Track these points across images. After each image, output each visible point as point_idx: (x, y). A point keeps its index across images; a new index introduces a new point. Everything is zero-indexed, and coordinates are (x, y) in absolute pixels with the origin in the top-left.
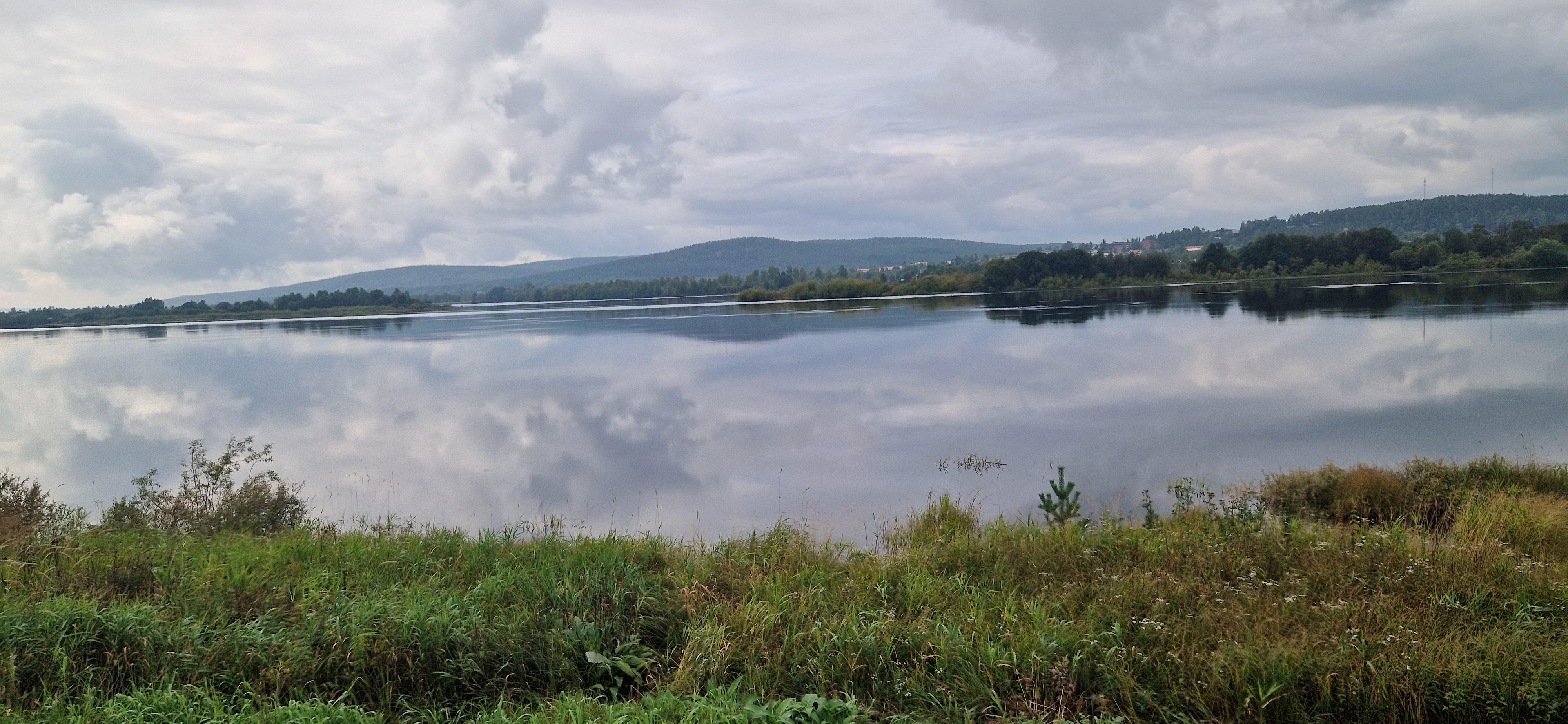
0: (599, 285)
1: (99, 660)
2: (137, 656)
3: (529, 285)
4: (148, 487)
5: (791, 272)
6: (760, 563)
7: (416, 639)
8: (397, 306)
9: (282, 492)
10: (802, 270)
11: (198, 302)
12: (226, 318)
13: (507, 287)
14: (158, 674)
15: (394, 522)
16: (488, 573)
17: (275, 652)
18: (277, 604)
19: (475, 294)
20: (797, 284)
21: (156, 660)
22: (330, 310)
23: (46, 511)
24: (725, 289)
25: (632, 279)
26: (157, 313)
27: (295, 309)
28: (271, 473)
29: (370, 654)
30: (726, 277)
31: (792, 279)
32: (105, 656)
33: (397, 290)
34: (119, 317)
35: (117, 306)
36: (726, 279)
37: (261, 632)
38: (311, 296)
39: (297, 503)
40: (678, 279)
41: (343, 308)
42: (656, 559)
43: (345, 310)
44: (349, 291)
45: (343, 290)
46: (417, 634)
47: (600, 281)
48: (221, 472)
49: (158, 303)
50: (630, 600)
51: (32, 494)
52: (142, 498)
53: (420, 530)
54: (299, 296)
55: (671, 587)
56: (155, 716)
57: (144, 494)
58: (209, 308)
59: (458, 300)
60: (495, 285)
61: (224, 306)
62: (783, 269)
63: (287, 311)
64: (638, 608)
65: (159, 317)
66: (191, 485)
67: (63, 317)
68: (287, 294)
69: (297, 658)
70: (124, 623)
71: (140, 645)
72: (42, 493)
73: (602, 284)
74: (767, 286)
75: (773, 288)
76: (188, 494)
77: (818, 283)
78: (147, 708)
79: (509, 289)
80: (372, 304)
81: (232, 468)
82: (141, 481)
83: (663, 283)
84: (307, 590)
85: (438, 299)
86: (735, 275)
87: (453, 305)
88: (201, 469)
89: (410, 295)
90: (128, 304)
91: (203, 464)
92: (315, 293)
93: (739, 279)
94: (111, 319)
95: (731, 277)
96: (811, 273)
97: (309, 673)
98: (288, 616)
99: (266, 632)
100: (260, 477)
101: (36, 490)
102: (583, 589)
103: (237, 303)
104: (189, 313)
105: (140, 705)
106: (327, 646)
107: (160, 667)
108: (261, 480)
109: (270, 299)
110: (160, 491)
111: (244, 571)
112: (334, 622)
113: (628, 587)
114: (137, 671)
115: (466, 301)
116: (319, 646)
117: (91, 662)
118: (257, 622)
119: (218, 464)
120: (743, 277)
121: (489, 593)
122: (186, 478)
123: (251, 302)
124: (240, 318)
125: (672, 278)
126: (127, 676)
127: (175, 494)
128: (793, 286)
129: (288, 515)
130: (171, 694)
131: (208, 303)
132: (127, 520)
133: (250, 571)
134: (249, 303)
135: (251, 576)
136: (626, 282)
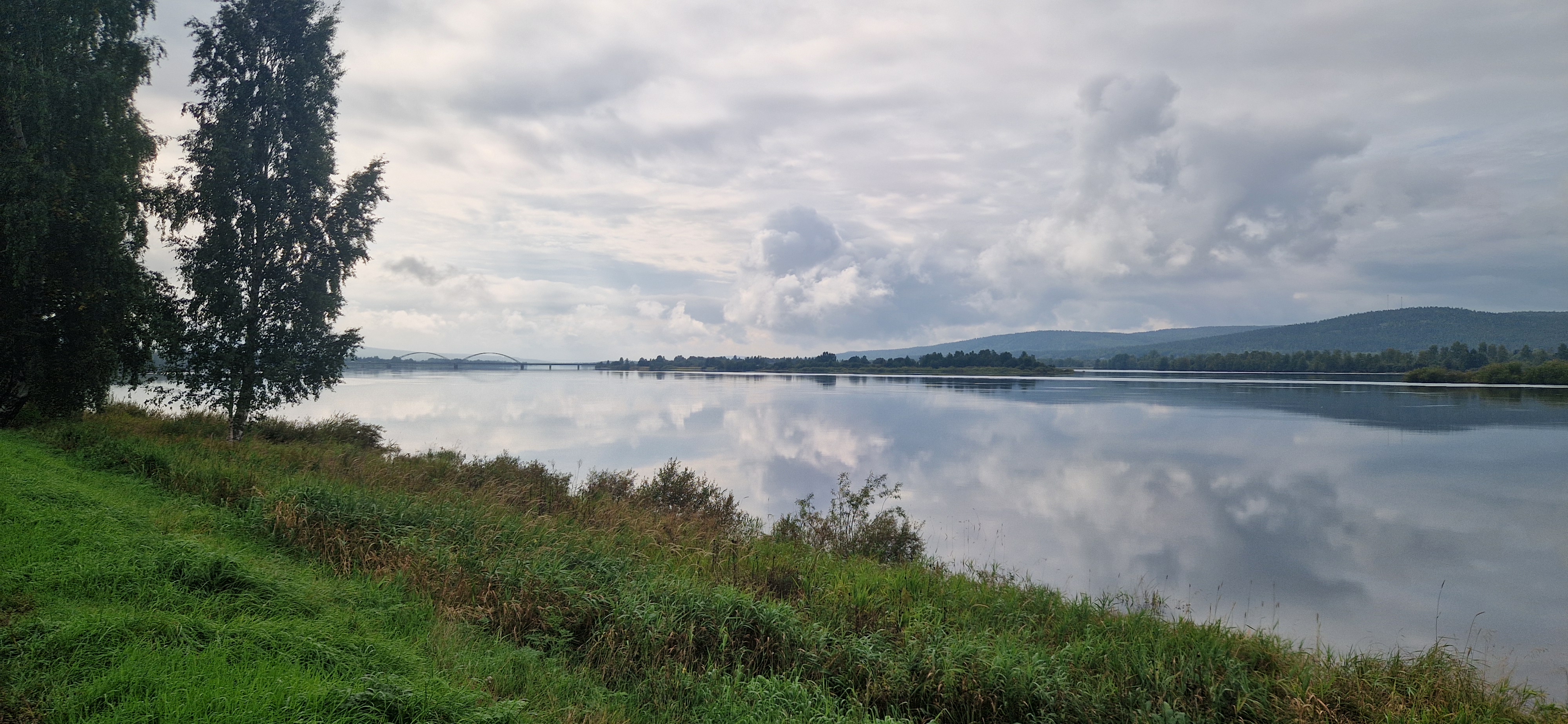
0: (1232, 356)
1: (751, 644)
2: (777, 647)
3: (1154, 353)
4: (806, 508)
5: (1485, 350)
6: (1403, 692)
7: (1001, 686)
8: (1022, 368)
9: (905, 528)
10: (1502, 348)
11: (861, 357)
12: (880, 372)
13: (1131, 355)
14: (791, 666)
15: (999, 572)
16: (1078, 636)
17: (880, 669)
18: (888, 626)
19: (1098, 361)
20: (1494, 365)
21: (790, 654)
22: (964, 369)
23: (735, 517)
24: (1390, 367)
25: (1272, 351)
26: (830, 365)
27: (936, 367)
28: (899, 509)
29: (960, 692)
30: (1392, 352)
31: (1486, 359)
32: (755, 641)
33: (1024, 353)
34: (804, 366)
35: (803, 358)
36: (1391, 355)
37: (871, 648)
38: (950, 356)
39: (917, 540)
40: (1329, 353)
41: (976, 368)
42: (1267, 660)
43: (978, 370)
44: (982, 352)
45: (977, 352)
46: (1002, 681)
47: (1233, 352)
48: (860, 503)
49: (832, 356)
50: (1229, 698)
51: (728, 502)
52: (802, 517)
53: (1020, 583)
54: (940, 355)
55: (1282, 695)
56: (784, 702)
57: (803, 514)
58: (869, 363)
59: (1081, 366)
60: (1119, 352)
61: (880, 361)
62: (1473, 345)
63: (929, 368)
64: (1238, 708)
65: (831, 368)
66: (837, 512)
67: (767, 365)
68: (931, 353)
69: (896, 678)
70: (770, 617)
71: (779, 638)
72: (735, 503)
73: (1236, 355)
74: (1449, 366)
75: (1457, 369)
76: (834, 518)
77: (1525, 365)
78: (778, 693)
79: (1133, 356)
80: (1002, 366)
81: (869, 501)
82: (802, 503)
83: (1309, 356)
84: (913, 619)
85: (1061, 363)
86: (1404, 351)
87: (1075, 370)
88: (845, 498)
89: (1036, 359)
90: (811, 357)
91: (847, 494)
92: (953, 354)
93: (1409, 356)
94: (799, 368)
95: (1399, 353)
96: (1516, 352)
97: (905, 695)
98: (895, 639)
99: (875, 649)
100: (890, 511)
101: (731, 498)
102: (1176, 675)
103: (890, 360)
104: (853, 366)
105: (774, 688)
106: (923, 673)
107: (793, 660)
108: (890, 515)
109: (916, 357)
110: (813, 512)
111: (866, 592)
112: (930, 652)
113: (1229, 683)
114: (777, 661)
115: (1089, 367)
116: (917, 672)
117: (745, 644)
118: (869, 638)
119: (858, 496)
120: (1416, 354)
121: (1077, 657)
122: (834, 505)
123: (902, 359)
124: (892, 372)
125: (1321, 352)
126: (769, 663)
127: (824, 517)
128: (1487, 367)
129: (909, 549)
130: (797, 685)
131: (869, 359)
132: (789, 533)
133: (870, 593)
134: (899, 360)
135: (870, 597)
136: (1263, 354)
